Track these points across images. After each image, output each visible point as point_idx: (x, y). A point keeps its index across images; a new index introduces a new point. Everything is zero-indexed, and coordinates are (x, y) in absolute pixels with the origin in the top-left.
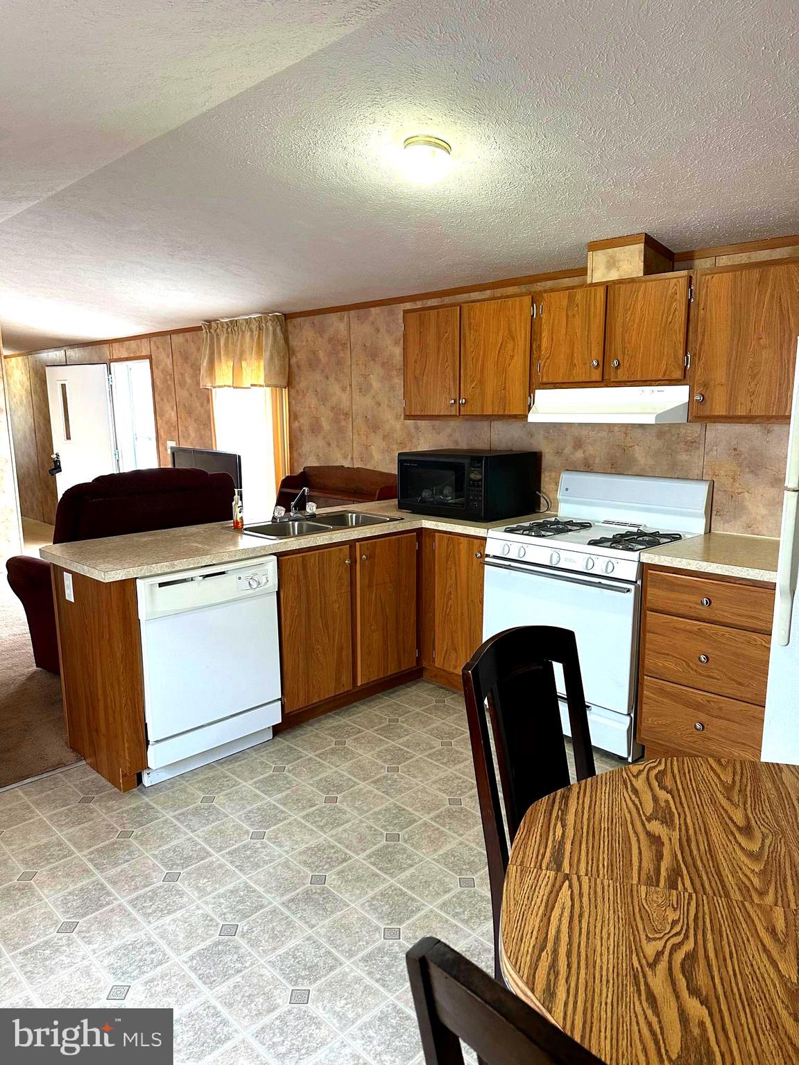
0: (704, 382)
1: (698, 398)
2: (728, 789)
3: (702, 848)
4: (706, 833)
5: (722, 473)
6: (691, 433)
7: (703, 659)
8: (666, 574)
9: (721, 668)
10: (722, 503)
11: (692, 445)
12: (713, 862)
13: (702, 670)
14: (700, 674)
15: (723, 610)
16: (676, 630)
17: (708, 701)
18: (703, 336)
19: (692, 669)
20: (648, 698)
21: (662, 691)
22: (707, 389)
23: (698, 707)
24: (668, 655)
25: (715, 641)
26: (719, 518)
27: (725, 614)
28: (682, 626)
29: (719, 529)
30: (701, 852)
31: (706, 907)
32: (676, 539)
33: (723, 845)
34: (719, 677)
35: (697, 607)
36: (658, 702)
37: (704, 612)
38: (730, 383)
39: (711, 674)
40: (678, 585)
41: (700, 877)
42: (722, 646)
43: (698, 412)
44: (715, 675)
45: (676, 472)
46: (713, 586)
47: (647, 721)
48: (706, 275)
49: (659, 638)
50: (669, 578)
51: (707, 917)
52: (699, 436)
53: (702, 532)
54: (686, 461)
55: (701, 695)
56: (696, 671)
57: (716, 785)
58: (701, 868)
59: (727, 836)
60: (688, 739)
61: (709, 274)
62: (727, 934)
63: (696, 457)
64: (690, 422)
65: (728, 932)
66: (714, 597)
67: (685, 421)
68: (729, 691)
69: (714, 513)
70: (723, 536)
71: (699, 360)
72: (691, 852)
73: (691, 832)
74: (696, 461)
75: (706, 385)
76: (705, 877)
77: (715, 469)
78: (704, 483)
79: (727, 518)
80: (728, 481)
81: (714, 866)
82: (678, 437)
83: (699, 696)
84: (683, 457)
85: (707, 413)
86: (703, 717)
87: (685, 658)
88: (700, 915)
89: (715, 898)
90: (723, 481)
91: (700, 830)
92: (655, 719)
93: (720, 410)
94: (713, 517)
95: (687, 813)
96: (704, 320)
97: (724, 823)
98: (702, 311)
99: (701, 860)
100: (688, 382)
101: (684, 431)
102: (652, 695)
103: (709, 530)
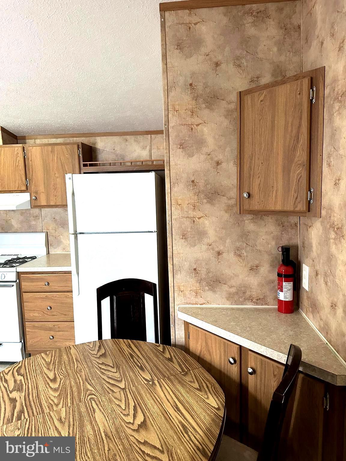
0: (35, 191)
1: (34, 198)
2: (48, 364)
3: (34, 395)
4: (37, 388)
5: (50, 228)
6: (35, 212)
7: (49, 309)
8: (29, 275)
9: (57, 310)
10: (52, 241)
11: (36, 217)
12: (38, 400)
13: (50, 313)
14: (49, 315)
15: (54, 286)
16: (36, 298)
17: (54, 326)
18: (32, 172)
19: (45, 314)
20: (29, 332)
21: (34, 327)
22: (37, 194)
23: (50, 329)
24: (34, 310)
25: (53, 299)
26: (52, 247)
27: (56, 287)
28: (39, 296)
29: (52, 251)
30: (34, 397)
31: (33, 421)
32: (34, 259)
33: (44, 390)
34: (56, 314)
35: (44, 287)
36: (33, 332)
37: (47, 288)
38: (46, 191)
39: (54, 314)
40: (34, 279)
41: (32, 409)
42: (56, 301)
43: (35, 204)
44: (55, 314)
45: (31, 230)
46: (49, 277)
47: (29, 343)
48: (30, 147)
49: (30, 304)
50: (30, 277)
51: (33, 426)
52: (39, 213)
53: (46, 254)
54: (35, 225)
55: (51, 324)
56: (47, 314)
57: (44, 365)
58: (33, 405)
59: (46, 386)
60: (48, 344)
61: (31, 147)
62: (41, 430)
63: (39, 222)
64: (33, 208)
65: (42, 429)
66: (50, 281)
67: (30, 208)
68: (62, 319)
69: (49, 245)
70: (54, 255)
71: (32, 182)
72: (29, 399)
73: (30, 390)
74: (39, 224)
75: (36, 193)
76: (34, 409)
77: (47, 227)
78: (44, 233)
79: (55, 247)
80: (53, 231)
81: (38, 402)
82: (30, 215)
83: (50, 325)
84: (33, 223)
85: (39, 204)
86: (52, 333)
87: (42, 310)
88: (30, 427)
89: (38, 416)
90: (51, 231)
91: (34, 388)
92: (32, 340)
93: (44, 203)
94: (49, 247)
95: (29, 382)
96: (32, 165)
97: (45, 380)
98: (30, 162)
99: (33, 401)
100: (29, 191)
101: (32, 212)
102: (30, 330)
103: (48, 253)
